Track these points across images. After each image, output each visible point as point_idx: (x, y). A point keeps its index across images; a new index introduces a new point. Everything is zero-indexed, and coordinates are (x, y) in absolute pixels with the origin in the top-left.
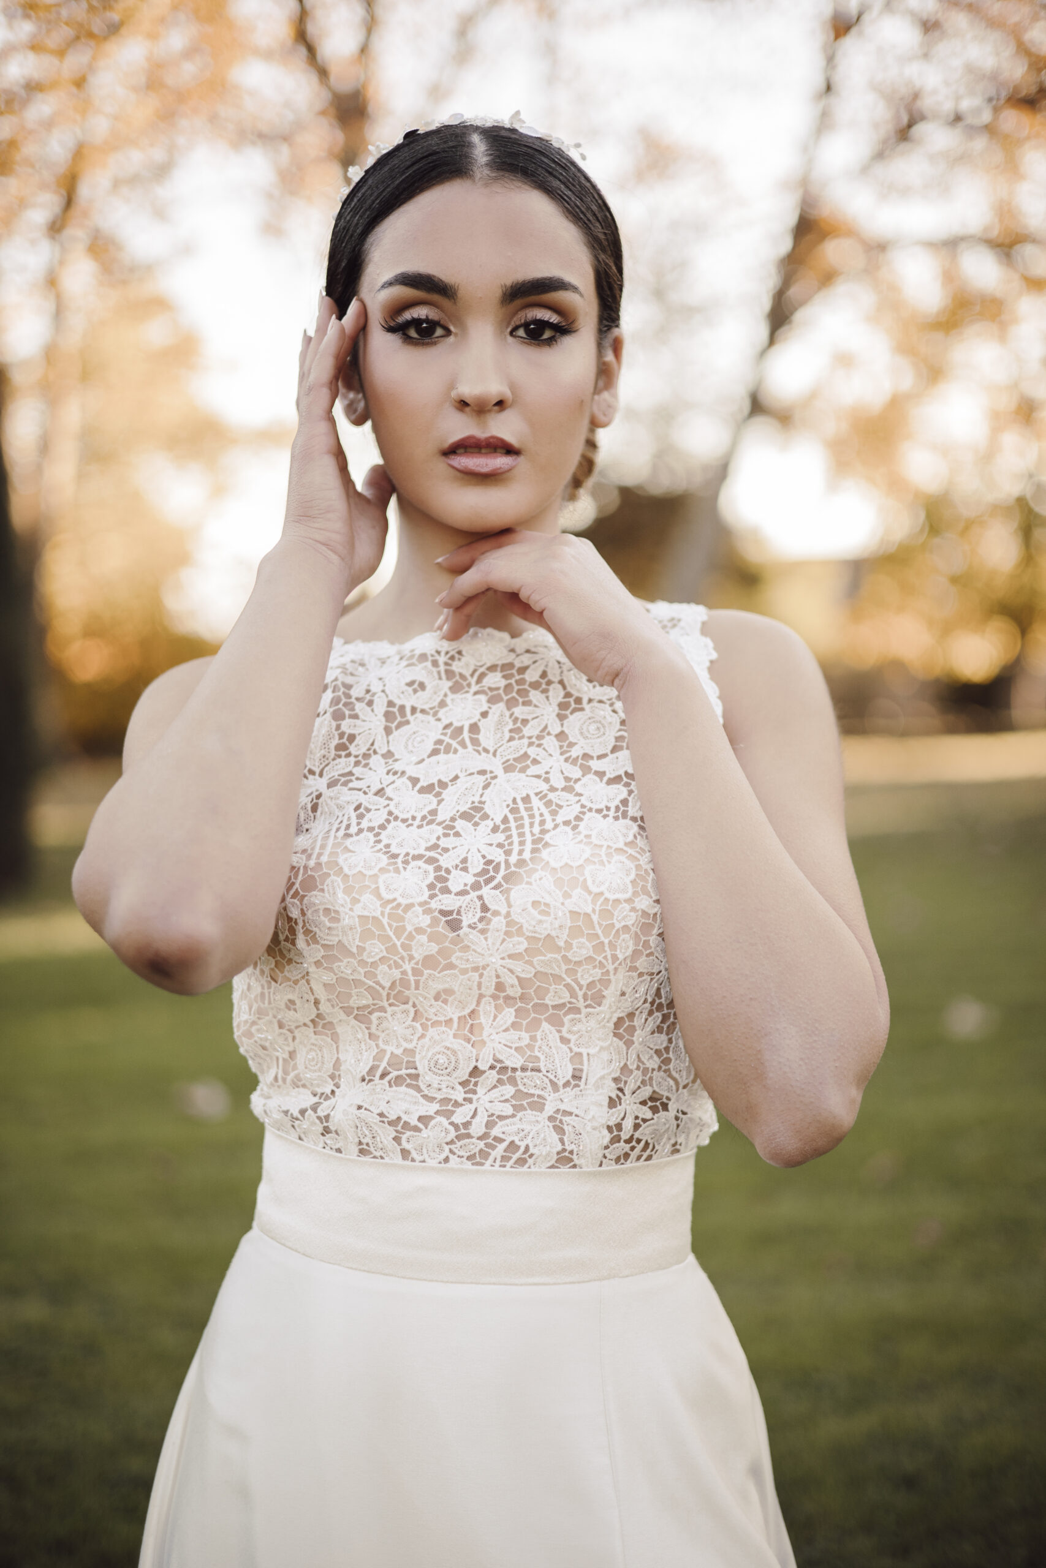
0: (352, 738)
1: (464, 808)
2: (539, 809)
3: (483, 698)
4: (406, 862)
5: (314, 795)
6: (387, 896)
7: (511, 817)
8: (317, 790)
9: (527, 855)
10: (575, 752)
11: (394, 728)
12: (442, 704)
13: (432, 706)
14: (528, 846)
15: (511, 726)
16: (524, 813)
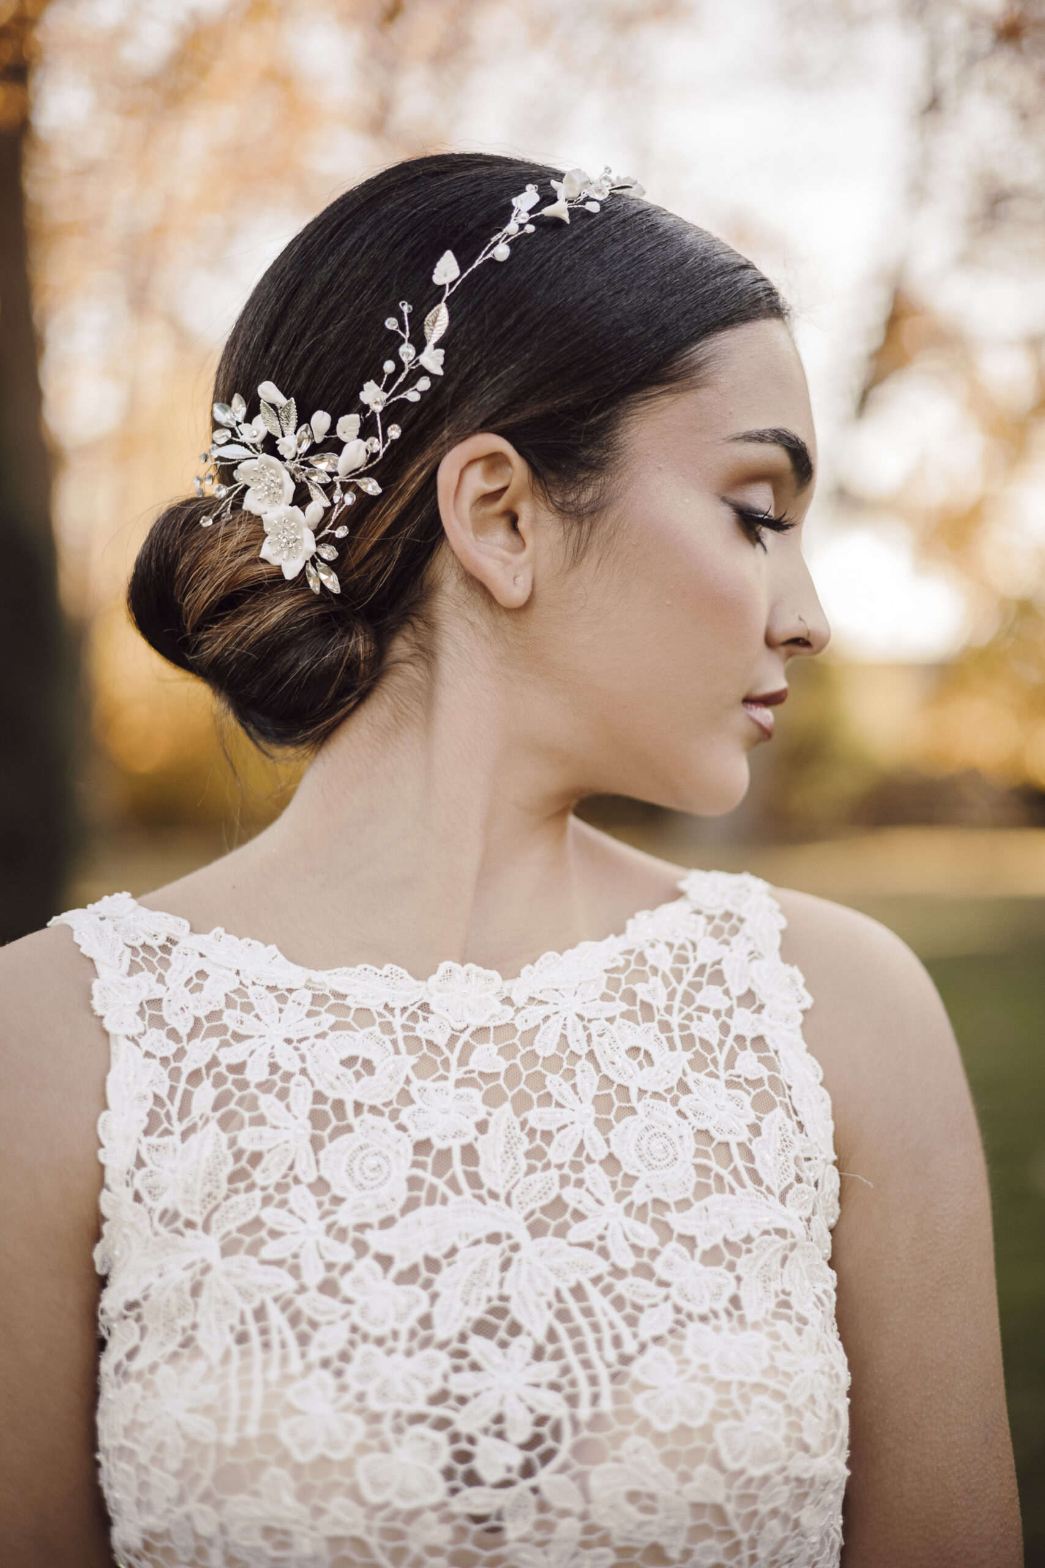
0: (256, 1158)
1: (478, 1312)
2: (605, 1314)
3: (477, 1095)
4: (399, 1430)
5: (198, 1267)
6: (374, 1498)
7: (561, 1329)
8: (203, 1261)
9: (606, 1405)
10: (639, 1195)
11: (326, 1139)
12: (405, 1097)
13: (387, 1100)
14: (606, 1387)
15: (526, 1145)
16: (581, 1321)
